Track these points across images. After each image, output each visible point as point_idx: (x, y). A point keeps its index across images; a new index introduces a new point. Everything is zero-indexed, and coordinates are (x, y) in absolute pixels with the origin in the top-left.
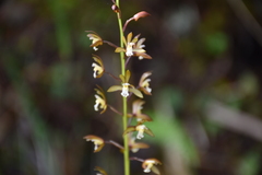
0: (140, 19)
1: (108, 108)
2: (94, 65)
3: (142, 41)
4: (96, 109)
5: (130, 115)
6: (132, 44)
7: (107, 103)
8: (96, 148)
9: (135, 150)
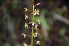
0: (39, 5)
1: (28, 27)
2: (25, 16)
3: (39, 10)
4: (25, 27)
5: (34, 29)
6: (36, 12)
7: (28, 26)
8: (24, 37)
9: (34, 37)
